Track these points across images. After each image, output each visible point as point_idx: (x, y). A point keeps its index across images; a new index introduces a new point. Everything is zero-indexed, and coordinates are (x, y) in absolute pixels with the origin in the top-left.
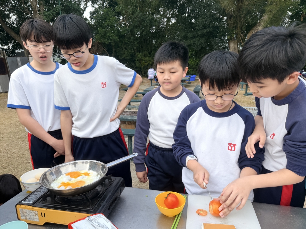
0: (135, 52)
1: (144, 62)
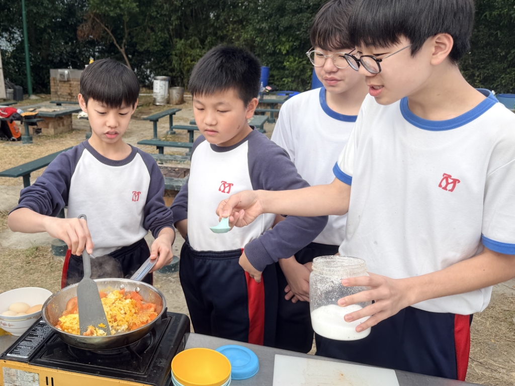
0: (170, 36)
1: (189, 58)
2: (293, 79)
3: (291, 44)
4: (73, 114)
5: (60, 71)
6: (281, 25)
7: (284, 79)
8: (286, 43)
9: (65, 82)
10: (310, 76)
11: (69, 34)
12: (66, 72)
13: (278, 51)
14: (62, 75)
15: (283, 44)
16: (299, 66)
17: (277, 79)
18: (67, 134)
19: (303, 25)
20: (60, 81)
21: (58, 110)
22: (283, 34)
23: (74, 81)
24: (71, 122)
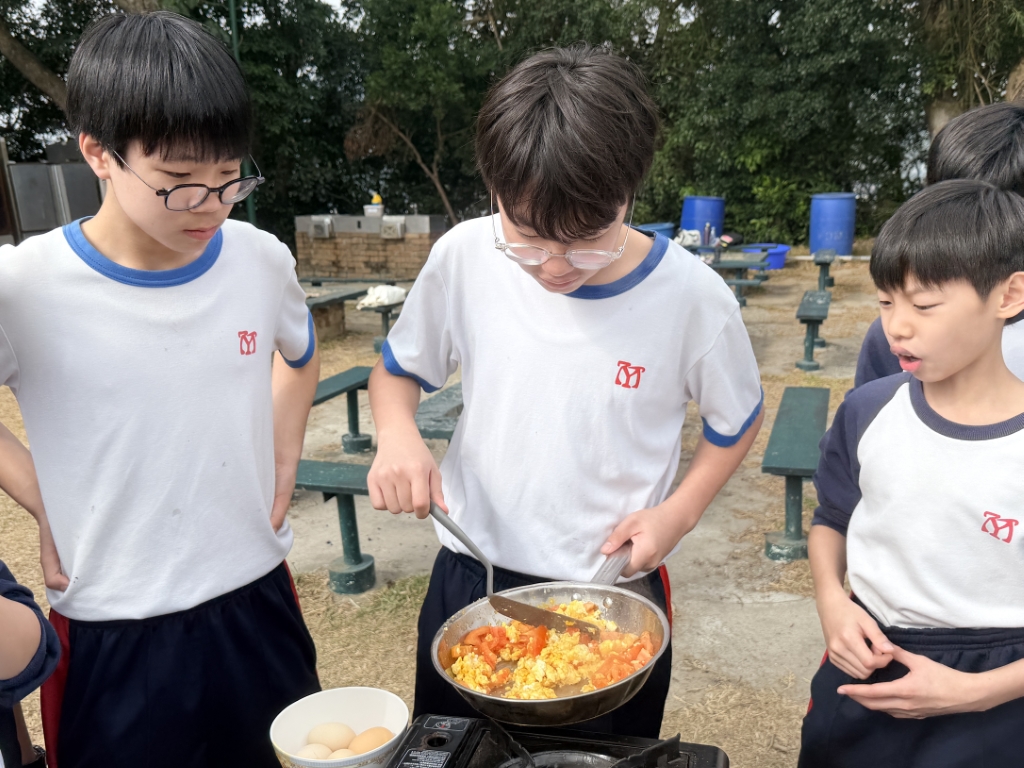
2: (771, 220)
3: (765, 152)
4: (348, 302)
5: (315, 218)
6: (744, 116)
7: (753, 221)
8: (756, 151)
9: (324, 240)
10: (806, 215)
11: (330, 147)
12: (327, 219)
13: (739, 167)
14: (319, 227)
15: (749, 152)
16: (782, 195)
17: (740, 221)
18: (334, 342)
19: (789, 115)
20: (316, 239)
21: (317, 295)
22: (749, 135)
23: (343, 238)
24: (343, 318)
